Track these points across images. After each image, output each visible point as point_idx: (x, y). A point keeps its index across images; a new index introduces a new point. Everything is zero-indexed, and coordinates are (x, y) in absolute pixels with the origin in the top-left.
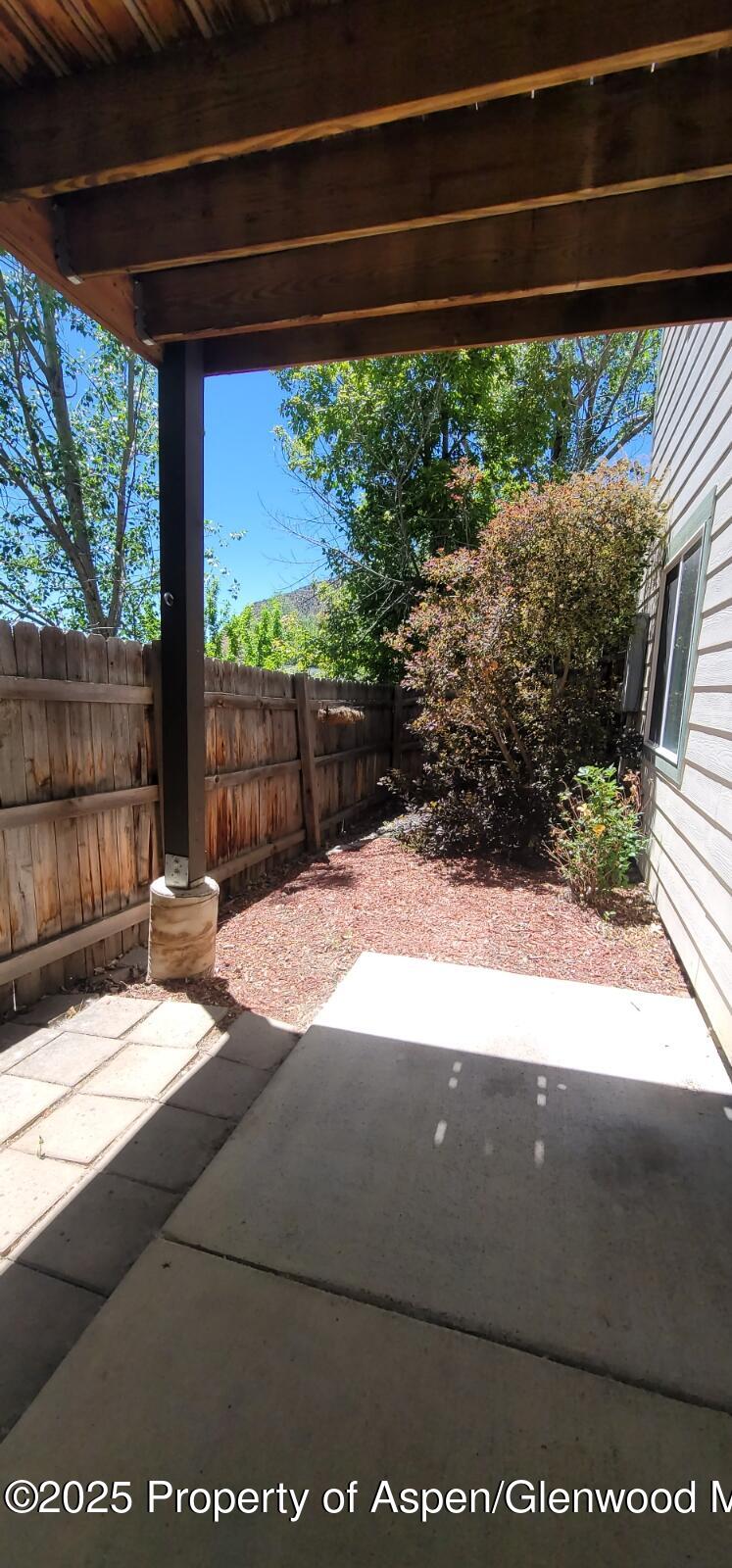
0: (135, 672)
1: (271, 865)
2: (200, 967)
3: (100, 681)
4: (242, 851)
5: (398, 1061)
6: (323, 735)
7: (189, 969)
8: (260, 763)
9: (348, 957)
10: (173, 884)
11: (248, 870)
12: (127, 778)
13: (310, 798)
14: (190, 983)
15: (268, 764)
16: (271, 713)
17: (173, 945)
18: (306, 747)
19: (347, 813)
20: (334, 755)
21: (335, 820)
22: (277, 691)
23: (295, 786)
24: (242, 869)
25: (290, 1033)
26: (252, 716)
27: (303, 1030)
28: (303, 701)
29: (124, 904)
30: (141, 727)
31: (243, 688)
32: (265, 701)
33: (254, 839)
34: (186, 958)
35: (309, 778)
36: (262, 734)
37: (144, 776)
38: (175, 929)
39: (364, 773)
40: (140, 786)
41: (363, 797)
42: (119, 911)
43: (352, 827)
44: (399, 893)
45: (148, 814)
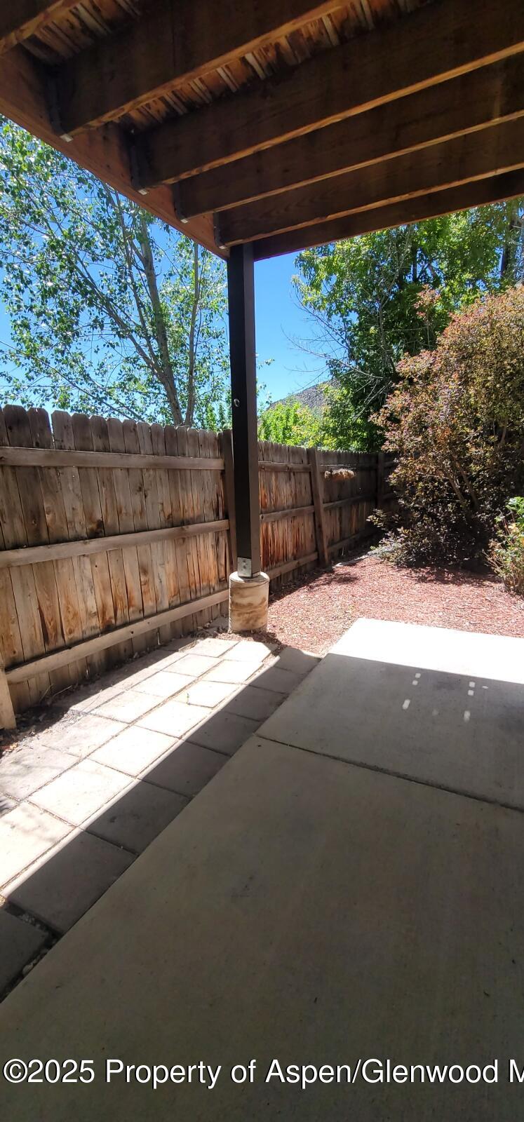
0: (214, 450)
1: (296, 574)
2: (259, 624)
3: (195, 457)
4: (278, 564)
5: (381, 672)
6: (328, 489)
7: (253, 625)
8: (288, 507)
9: (350, 621)
10: (242, 575)
11: (282, 577)
12: (211, 515)
13: (321, 532)
14: (254, 634)
15: (293, 508)
16: (294, 475)
17: (244, 610)
18: (318, 497)
19: (345, 543)
20: (337, 503)
21: (337, 546)
22: (297, 460)
23: (311, 524)
24: (279, 575)
25: (315, 658)
26: (282, 476)
27: (323, 657)
28: (314, 466)
29: (212, 591)
30: (218, 484)
31: (277, 458)
32: (290, 466)
33: (285, 556)
34: (251, 618)
35: (320, 518)
36: (288, 487)
37: (221, 514)
38: (245, 601)
39: (357, 515)
40: (219, 520)
41: (357, 532)
42: (210, 594)
43: (350, 552)
44: (382, 589)
45: (224, 537)
